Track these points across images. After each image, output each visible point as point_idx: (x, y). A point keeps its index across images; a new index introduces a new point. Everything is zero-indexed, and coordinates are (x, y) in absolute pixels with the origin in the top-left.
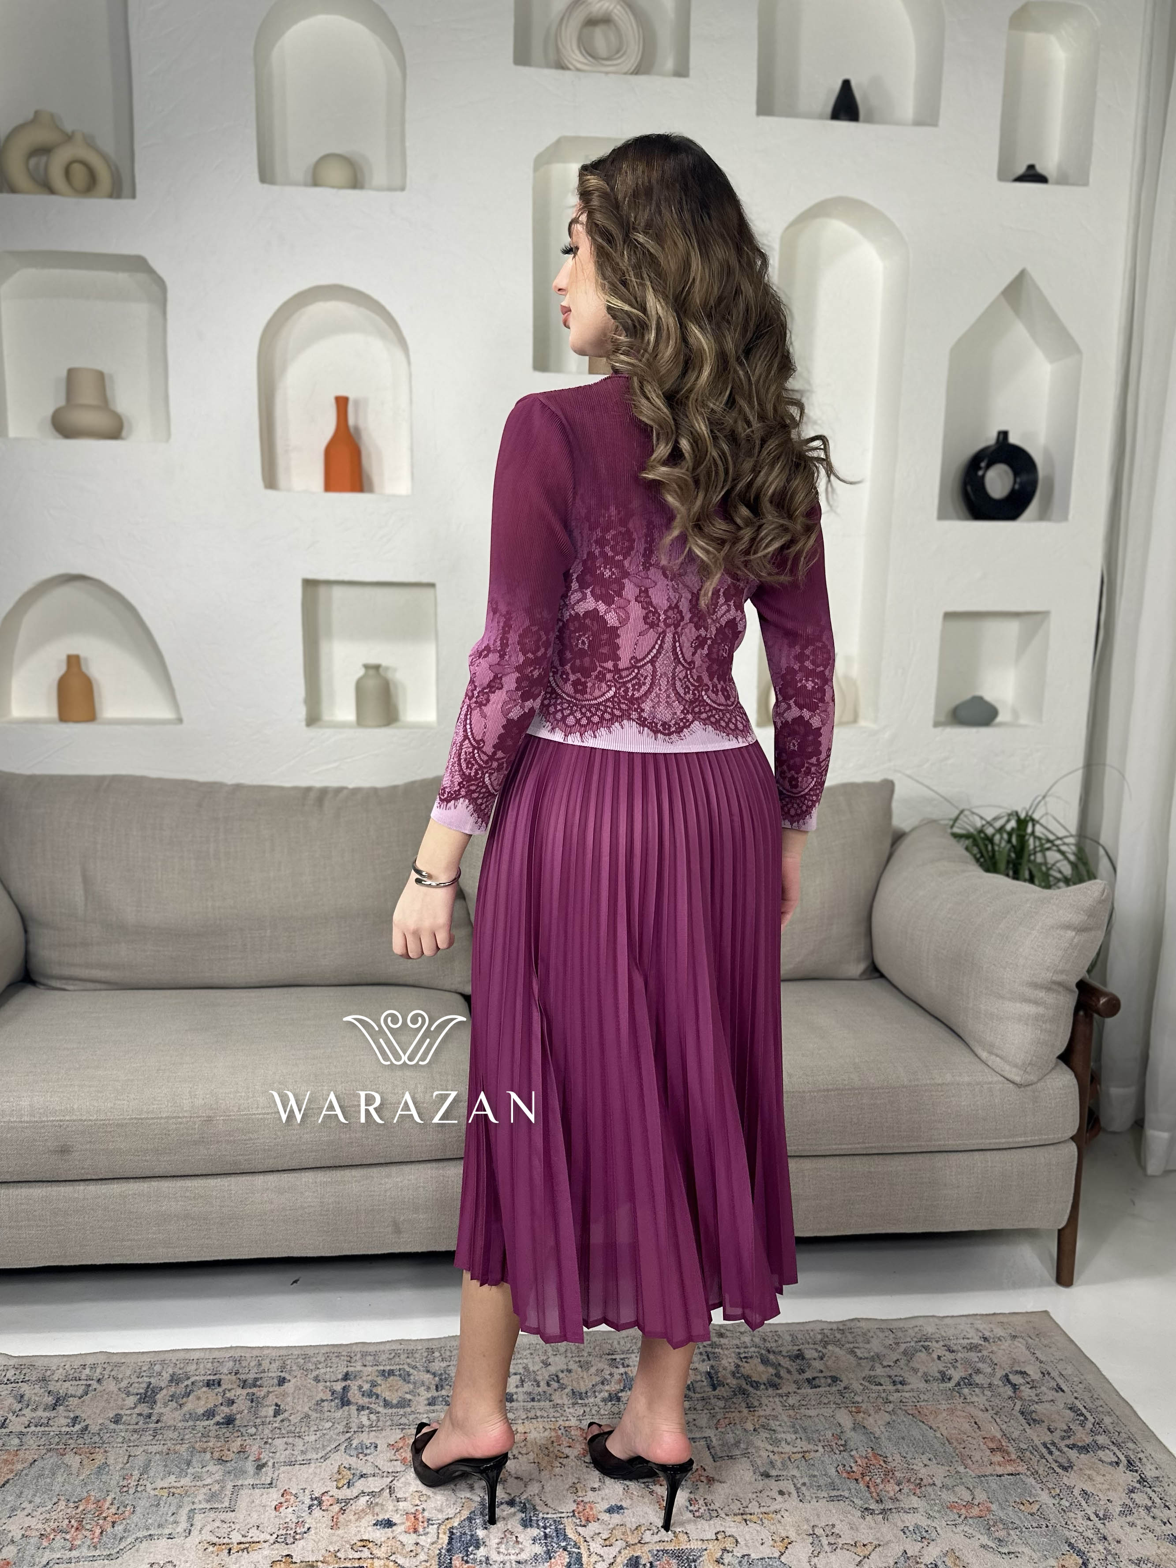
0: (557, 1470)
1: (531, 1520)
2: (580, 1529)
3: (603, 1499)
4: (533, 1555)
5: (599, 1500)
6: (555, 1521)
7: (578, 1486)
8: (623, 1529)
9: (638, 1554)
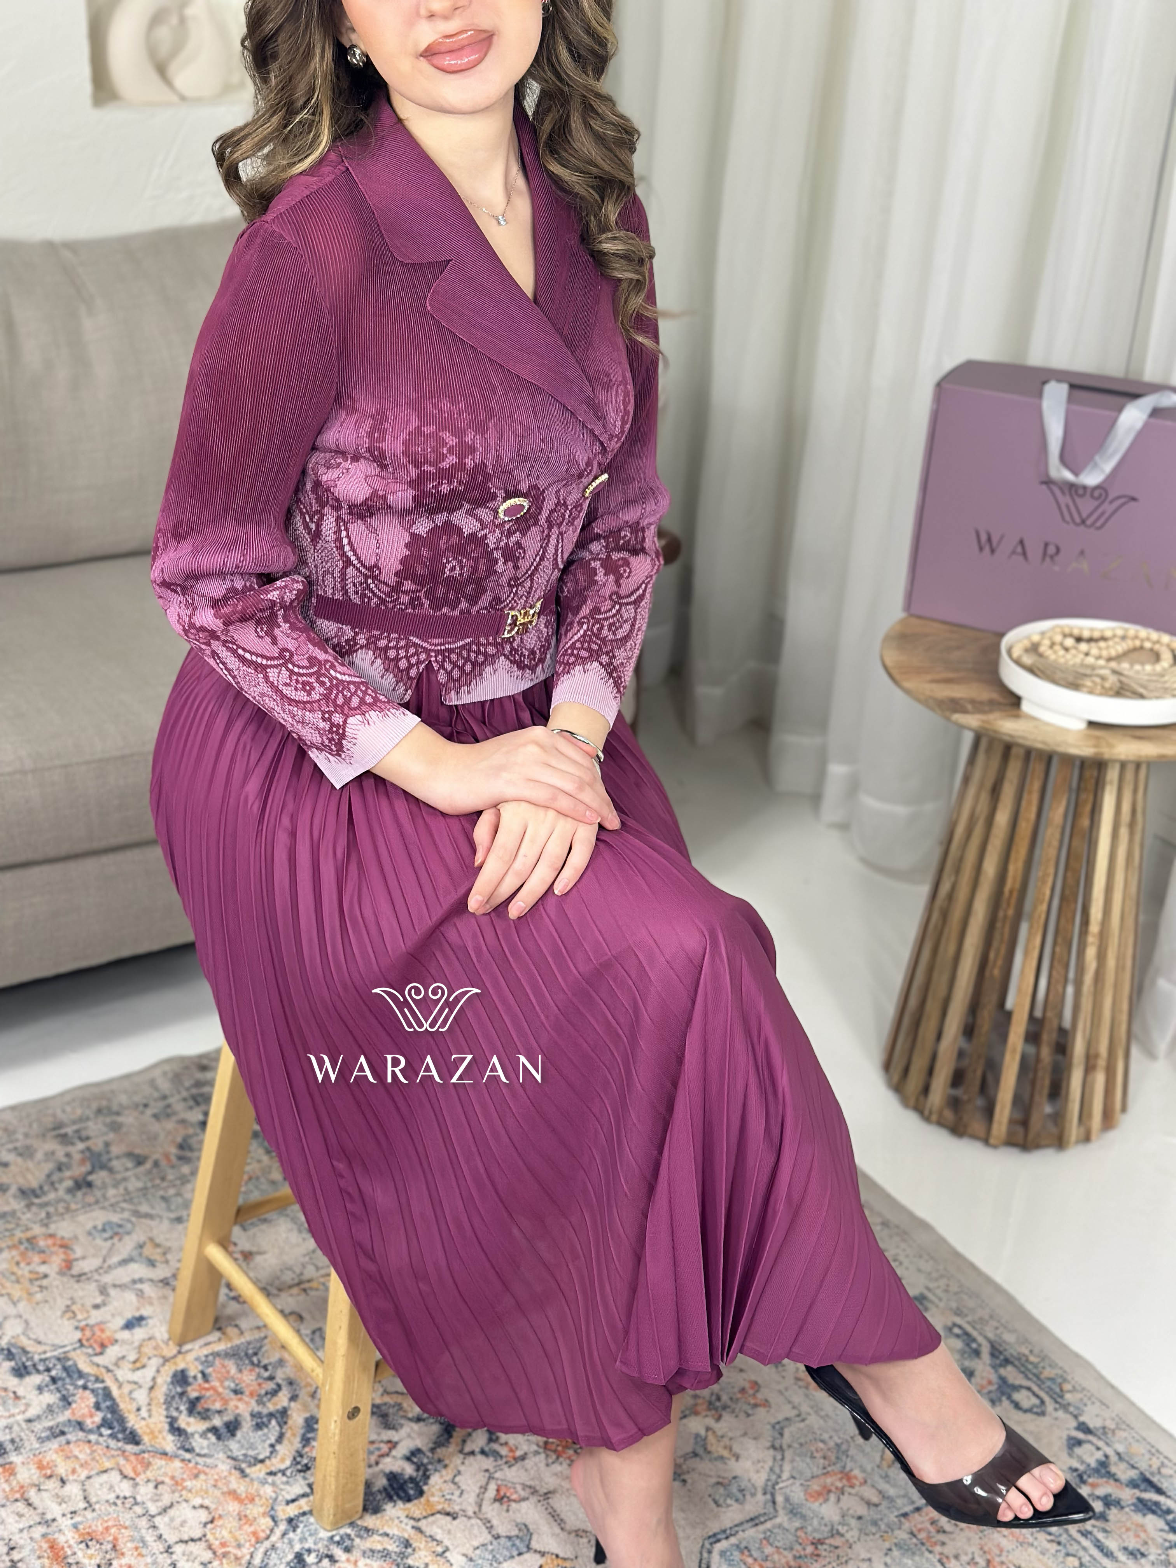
0: (39, 1297)
1: (25, 1367)
2: (97, 1359)
3: (113, 1315)
4: (44, 1406)
5: (109, 1317)
6: (59, 1359)
7: (74, 1308)
8: (152, 1343)
9: (181, 1366)
